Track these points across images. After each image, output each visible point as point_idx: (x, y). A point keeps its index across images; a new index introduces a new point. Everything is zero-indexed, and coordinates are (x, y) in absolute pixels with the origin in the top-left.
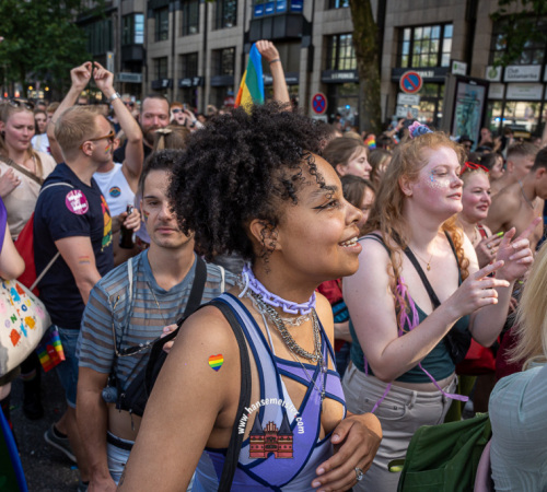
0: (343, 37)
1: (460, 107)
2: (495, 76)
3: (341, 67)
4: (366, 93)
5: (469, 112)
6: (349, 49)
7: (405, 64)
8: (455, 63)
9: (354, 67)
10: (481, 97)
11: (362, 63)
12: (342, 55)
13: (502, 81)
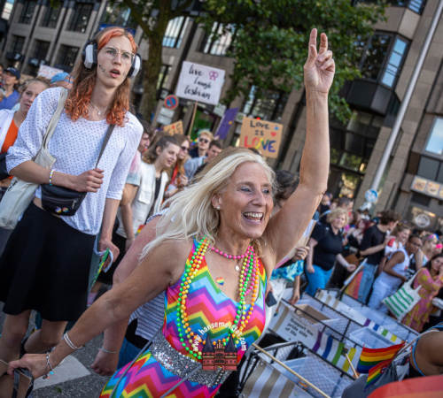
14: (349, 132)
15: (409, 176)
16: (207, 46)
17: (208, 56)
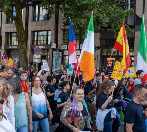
0: (13, 34)
1: (54, 59)
2: (65, 48)
3: (13, 44)
4: (22, 54)
5: (57, 60)
6: (15, 38)
7: (35, 44)
8: (52, 43)
9: (17, 44)
10: (61, 55)
11: (20, 44)
12: (13, 40)
13: (68, 49)
16: (37, 18)
17: (38, 22)
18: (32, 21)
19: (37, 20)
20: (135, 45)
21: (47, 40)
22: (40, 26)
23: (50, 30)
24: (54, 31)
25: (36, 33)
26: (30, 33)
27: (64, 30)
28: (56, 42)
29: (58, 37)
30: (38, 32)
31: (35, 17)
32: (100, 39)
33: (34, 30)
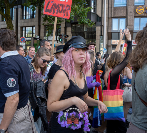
7: (24, 36)
8: (36, 36)
14: (85, 32)
15: (109, 40)
16: (24, 17)
17: (26, 20)
18: (21, 19)
19: (24, 18)
20: (96, 36)
21: (33, 33)
22: (27, 23)
23: (34, 26)
24: (37, 26)
25: (24, 28)
26: (19, 28)
27: (45, 26)
28: (39, 35)
29: (41, 31)
30: (25, 27)
31: (23, 16)
32: (72, 32)
33: (22, 26)
